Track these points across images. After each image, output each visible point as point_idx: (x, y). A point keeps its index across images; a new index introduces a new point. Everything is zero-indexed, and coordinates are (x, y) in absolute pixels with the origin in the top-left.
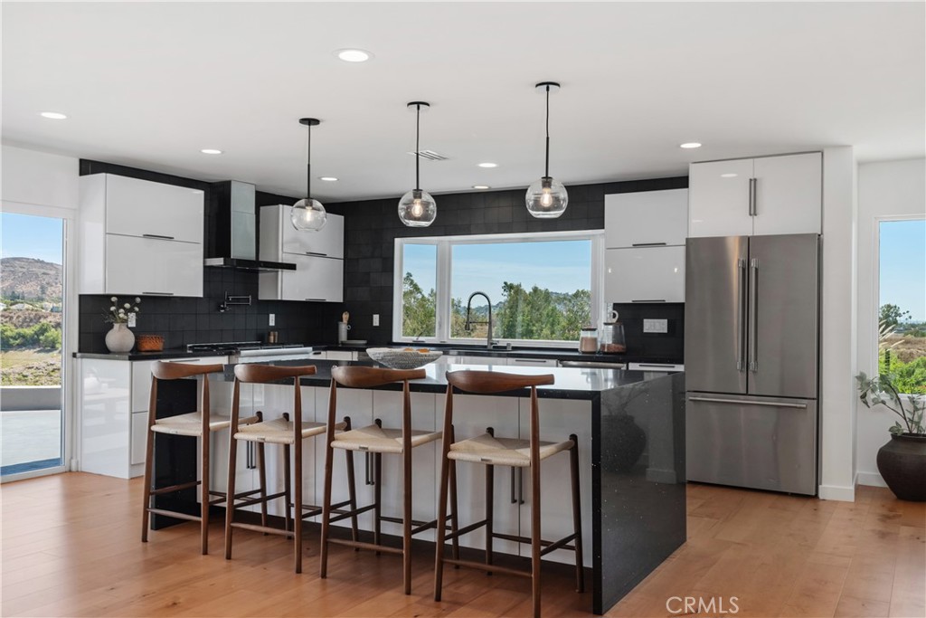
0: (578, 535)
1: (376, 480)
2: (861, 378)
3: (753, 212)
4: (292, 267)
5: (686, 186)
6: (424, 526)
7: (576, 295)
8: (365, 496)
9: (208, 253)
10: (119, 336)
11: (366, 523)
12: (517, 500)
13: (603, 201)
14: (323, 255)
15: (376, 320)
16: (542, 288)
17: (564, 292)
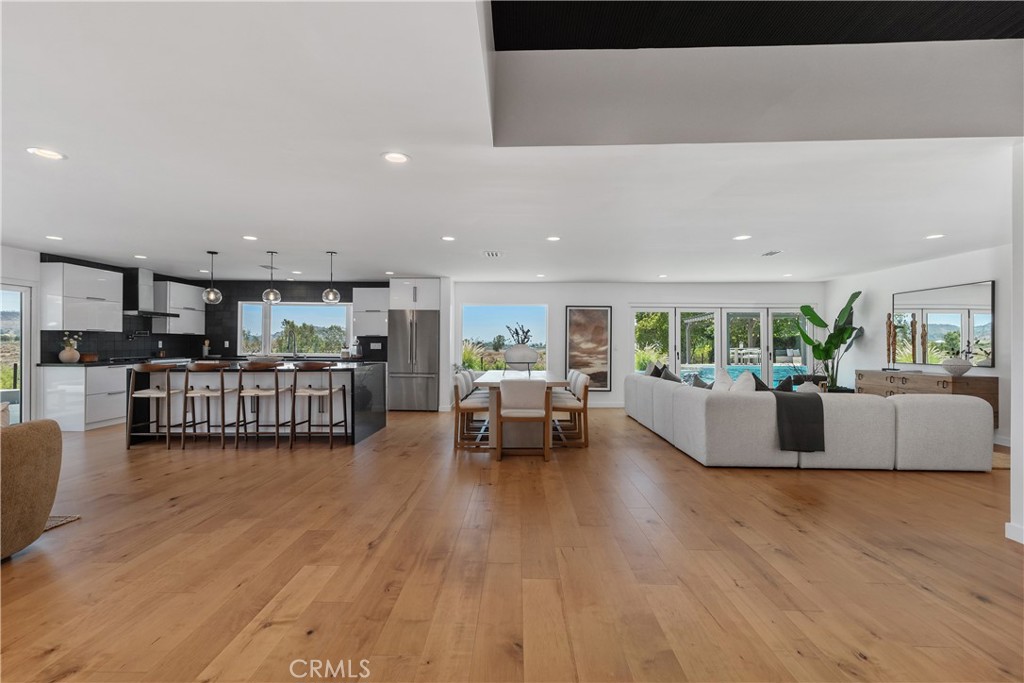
0: (345, 421)
1: (256, 410)
2: (455, 365)
3: (415, 300)
4: (178, 316)
5: (388, 286)
6: (283, 425)
7: (331, 328)
8: (250, 417)
9: (126, 307)
10: (70, 352)
11: (251, 429)
12: (321, 411)
13: (352, 291)
14: (193, 309)
15: (227, 344)
16: (308, 324)
17: (322, 326)
